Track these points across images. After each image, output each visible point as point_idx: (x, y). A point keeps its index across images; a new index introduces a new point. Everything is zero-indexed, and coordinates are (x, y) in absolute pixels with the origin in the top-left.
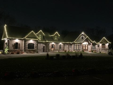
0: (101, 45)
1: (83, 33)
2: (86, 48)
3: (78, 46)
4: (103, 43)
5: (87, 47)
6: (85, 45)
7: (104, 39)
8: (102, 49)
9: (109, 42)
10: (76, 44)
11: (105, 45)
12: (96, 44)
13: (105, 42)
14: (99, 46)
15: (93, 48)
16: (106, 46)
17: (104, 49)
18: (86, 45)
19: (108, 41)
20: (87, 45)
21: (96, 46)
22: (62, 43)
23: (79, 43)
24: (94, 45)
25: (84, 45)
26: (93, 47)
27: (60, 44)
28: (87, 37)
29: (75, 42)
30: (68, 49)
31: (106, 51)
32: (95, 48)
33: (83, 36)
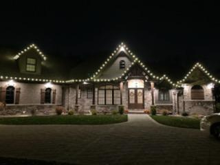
0: (187, 89)
1: (122, 48)
2: (140, 101)
3: (109, 94)
4: (196, 83)
5: (142, 97)
6: (136, 89)
7: (198, 68)
8: (194, 104)
9: (213, 79)
10: (103, 88)
11: (202, 88)
12: (170, 87)
13: (201, 79)
14: (181, 92)
15: (162, 98)
16: (205, 94)
17: (198, 102)
18: (139, 91)
19: (211, 77)
20: (141, 91)
21: (172, 92)
22: (55, 83)
23: (109, 80)
24: (164, 88)
25: (133, 91)
26: (162, 95)
29: (95, 79)
31: (207, 108)
32: (169, 100)
33: (125, 59)
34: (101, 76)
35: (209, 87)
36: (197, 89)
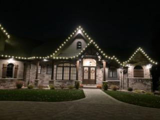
0: (131, 68)
2: (92, 77)
3: (67, 71)
4: (138, 64)
5: (94, 74)
7: (140, 52)
8: (136, 81)
9: (151, 61)
10: (62, 65)
11: (142, 68)
12: (118, 66)
13: (141, 61)
14: (126, 72)
15: (111, 76)
16: (145, 73)
17: (139, 80)
19: (150, 59)
20: (94, 69)
21: (120, 70)
22: (17, 60)
23: (67, 58)
24: (113, 66)
25: (87, 69)
26: (111, 73)
27: (11, 61)
28: (92, 41)
29: (54, 56)
30: (35, 77)
31: (145, 84)
32: (117, 77)
34: (60, 54)
35: (148, 68)
36: (138, 69)
